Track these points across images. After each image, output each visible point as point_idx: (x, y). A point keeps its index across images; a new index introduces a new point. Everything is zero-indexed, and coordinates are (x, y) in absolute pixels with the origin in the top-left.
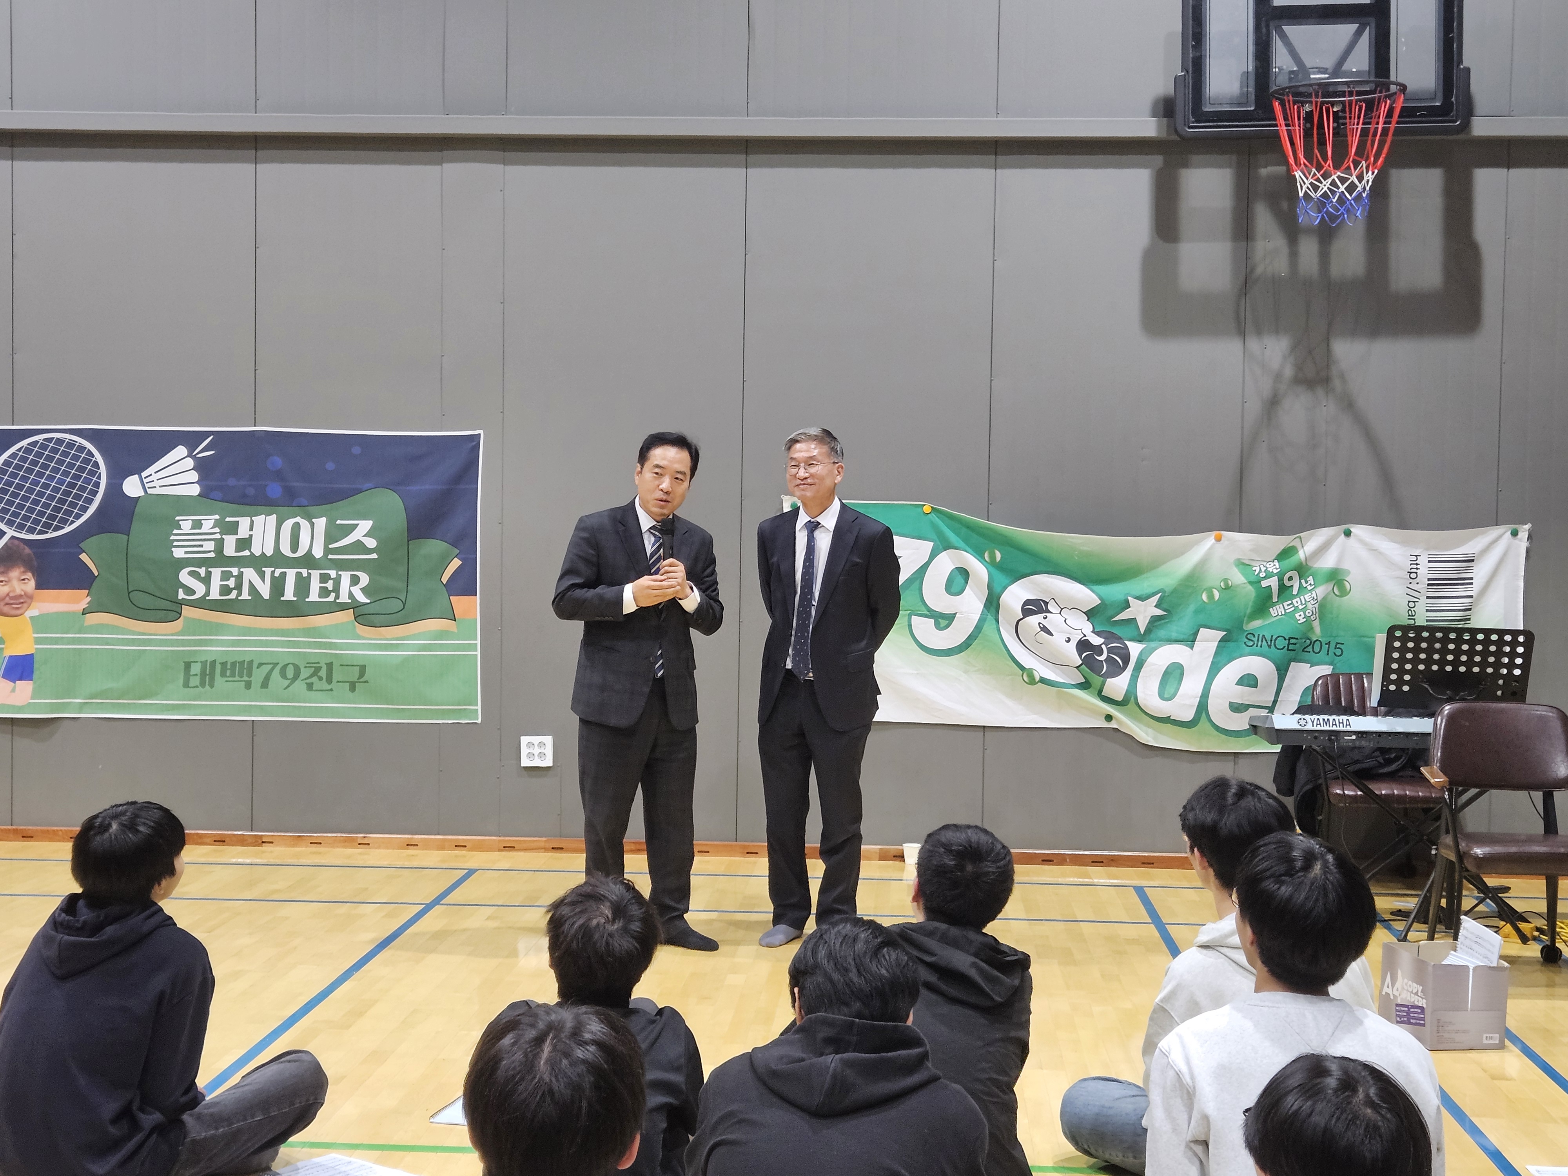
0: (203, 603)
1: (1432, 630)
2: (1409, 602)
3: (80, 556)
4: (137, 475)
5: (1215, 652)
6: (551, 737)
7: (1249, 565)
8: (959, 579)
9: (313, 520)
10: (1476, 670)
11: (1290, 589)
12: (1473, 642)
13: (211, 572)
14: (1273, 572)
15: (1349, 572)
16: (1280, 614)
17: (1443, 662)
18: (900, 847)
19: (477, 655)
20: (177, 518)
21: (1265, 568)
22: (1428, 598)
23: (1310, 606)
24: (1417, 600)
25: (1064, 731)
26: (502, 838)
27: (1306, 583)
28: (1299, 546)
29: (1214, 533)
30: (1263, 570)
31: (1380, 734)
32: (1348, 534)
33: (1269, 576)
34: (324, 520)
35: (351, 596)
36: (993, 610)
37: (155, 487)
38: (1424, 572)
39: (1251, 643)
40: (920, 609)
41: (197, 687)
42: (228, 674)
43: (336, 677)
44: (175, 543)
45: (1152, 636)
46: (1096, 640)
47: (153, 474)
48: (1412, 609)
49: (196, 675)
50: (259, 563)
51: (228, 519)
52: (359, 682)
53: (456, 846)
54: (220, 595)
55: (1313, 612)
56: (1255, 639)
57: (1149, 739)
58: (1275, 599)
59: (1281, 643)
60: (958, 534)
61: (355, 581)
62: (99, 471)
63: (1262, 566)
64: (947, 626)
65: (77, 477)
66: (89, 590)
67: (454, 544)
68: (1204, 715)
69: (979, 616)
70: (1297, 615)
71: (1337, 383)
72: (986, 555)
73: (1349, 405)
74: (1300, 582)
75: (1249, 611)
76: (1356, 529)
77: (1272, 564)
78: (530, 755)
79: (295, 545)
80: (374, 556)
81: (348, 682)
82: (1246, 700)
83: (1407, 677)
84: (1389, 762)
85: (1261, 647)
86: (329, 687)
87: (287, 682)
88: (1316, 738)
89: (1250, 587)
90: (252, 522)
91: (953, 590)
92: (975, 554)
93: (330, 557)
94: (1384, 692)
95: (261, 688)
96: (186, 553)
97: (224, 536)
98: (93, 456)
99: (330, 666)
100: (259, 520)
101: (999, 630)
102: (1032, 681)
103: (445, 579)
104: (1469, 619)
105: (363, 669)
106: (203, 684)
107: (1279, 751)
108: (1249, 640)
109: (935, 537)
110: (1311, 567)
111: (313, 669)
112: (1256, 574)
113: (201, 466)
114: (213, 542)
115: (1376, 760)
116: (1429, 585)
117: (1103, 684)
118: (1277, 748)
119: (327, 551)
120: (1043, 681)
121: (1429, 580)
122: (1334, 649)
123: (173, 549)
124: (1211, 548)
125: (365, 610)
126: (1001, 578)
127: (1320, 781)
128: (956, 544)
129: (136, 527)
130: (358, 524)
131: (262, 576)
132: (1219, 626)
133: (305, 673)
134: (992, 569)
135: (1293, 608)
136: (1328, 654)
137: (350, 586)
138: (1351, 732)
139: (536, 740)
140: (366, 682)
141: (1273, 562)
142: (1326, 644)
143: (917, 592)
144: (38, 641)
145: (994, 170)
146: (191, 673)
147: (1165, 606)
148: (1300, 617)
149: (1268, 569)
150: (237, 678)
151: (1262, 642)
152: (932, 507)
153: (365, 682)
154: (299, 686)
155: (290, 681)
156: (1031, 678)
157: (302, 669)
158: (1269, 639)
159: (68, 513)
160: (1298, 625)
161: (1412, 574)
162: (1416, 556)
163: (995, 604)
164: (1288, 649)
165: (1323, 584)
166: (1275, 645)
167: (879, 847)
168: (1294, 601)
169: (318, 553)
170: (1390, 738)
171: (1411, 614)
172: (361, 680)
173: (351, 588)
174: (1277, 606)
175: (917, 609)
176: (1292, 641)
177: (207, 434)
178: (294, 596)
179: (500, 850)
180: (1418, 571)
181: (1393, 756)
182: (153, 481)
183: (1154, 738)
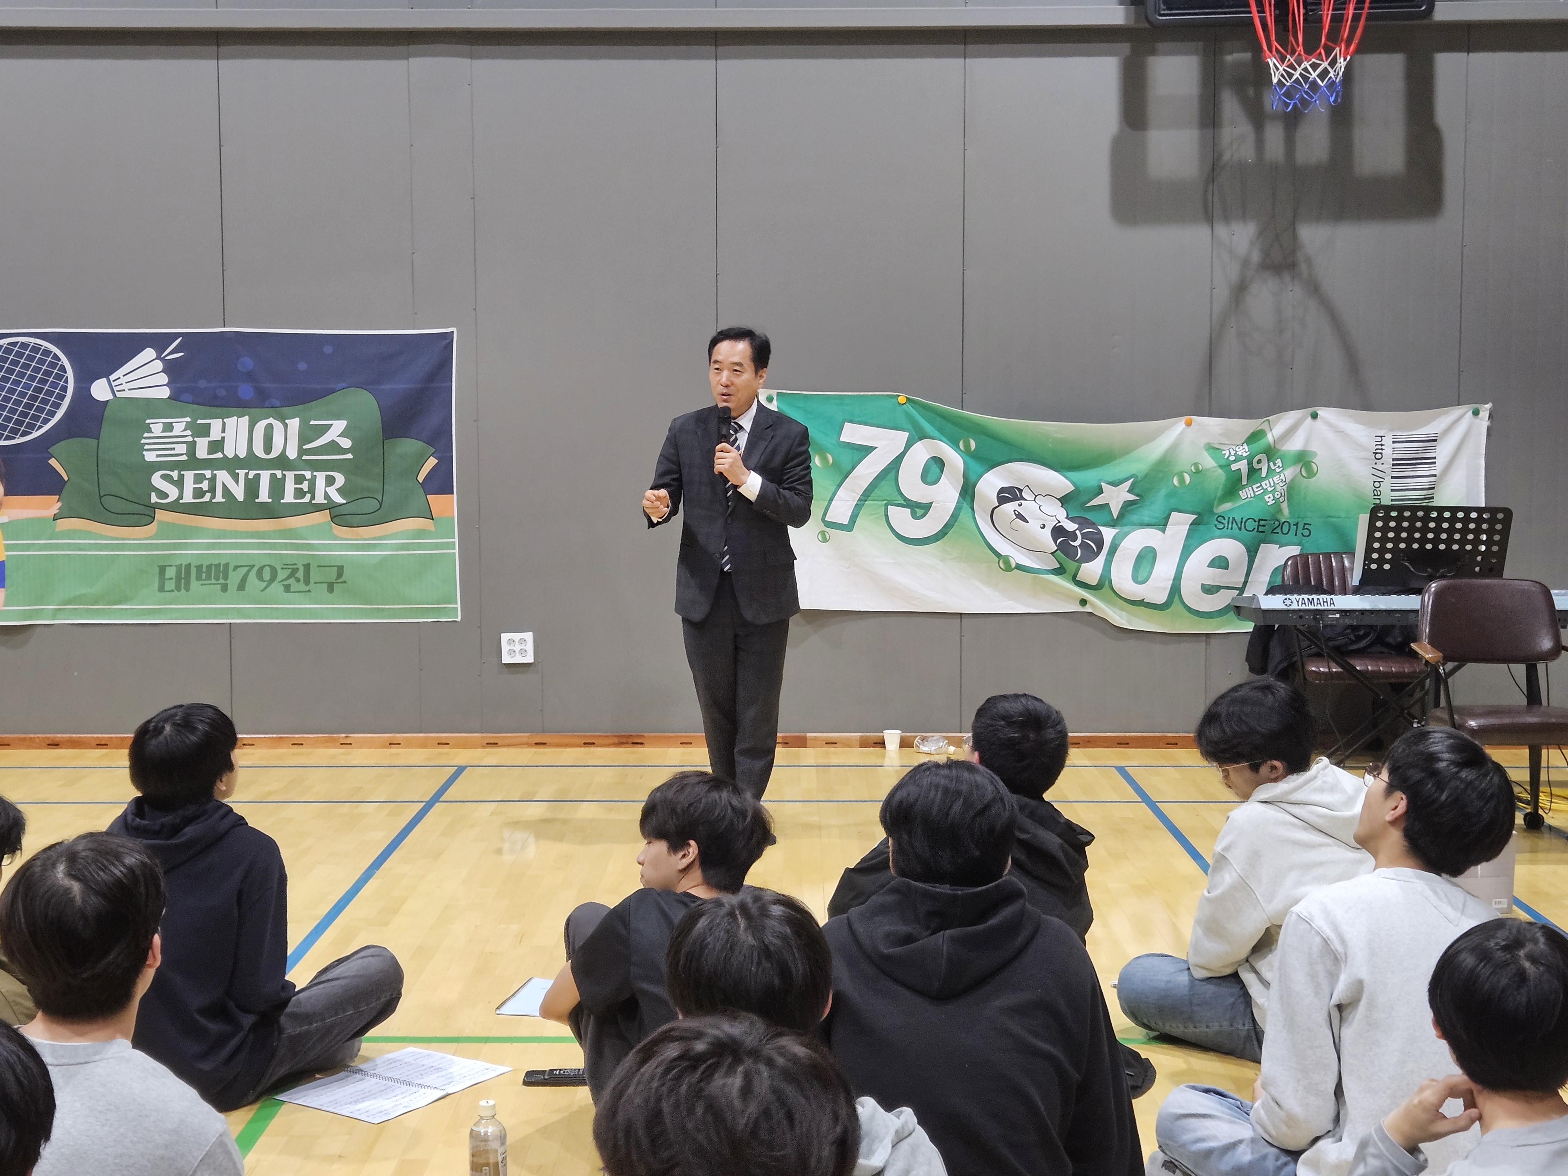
0: (177, 507)
1: (1400, 509)
2: (1375, 482)
3: (49, 462)
4: (105, 379)
5: (1187, 536)
6: (531, 633)
7: (1218, 449)
8: (935, 469)
9: (287, 421)
10: (1455, 547)
11: (1260, 471)
12: (1439, 519)
13: (183, 475)
14: (1242, 455)
15: (1315, 454)
16: (1249, 497)
17: (1423, 541)
18: (881, 734)
19: (455, 553)
20: (148, 421)
21: (1234, 452)
22: (1392, 477)
23: (1278, 488)
24: (1382, 480)
25: (1042, 616)
26: (484, 735)
27: (1274, 466)
28: (1267, 429)
29: (1184, 419)
30: (1233, 454)
31: (1363, 612)
32: (1315, 416)
33: (1238, 459)
34: (297, 420)
35: (327, 496)
36: (968, 498)
37: (124, 390)
38: (1388, 452)
39: (1223, 526)
40: (896, 499)
41: (172, 591)
42: (204, 577)
43: (314, 576)
44: (146, 447)
45: (1125, 520)
46: (1071, 526)
47: (122, 377)
48: (1377, 489)
49: (172, 578)
50: (232, 465)
51: (199, 422)
52: (338, 583)
53: (439, 744)
54: (194, 498)
55: (1281, 494)
56: (1225, 522)
57: (1124, 622)
58: (1244, 483)
59: (1251, 525)
60: (932, 423)
61: (330, 481)
62: (66, 375)
63: (1231, 450)
64: (923, 516)
65: (43, 381)
66: (59, 496)
67: (430, 442)
68: (1177, 597)
69: (955, 504)
70: (1266, 497)
71: (1303, 267)
72: (961, 444)
73: (1314, 289)
74: (1269, 465)
75: (1219, 494)
76: (1323, 412)
77: (1241, 448)
78: (512, 652)
79: (268, 446)
80: (350, 456)
81: (325, 583)
82: (1217, 582)
83: (1388, 556)
84: (1359, 639)
85: (1232, 529)
86: (307, 588)
87: (264, 584)
88: (1301, 617)
89: (1220, 471)
90: (224, 424)
91: (929, 480)
92: (949, 443)
93: (304, 457)
94: (1366, 572)
95: (238, 590)
96: (158, 456)
97: (196, 439)
98: (59, 360)
99: (307, 567)
100: (231, 422)
101: (975, 518)
102: (1008, 568)
103: (421, 478)
104: (1432, 498)
105: (340, 570)
106: (178, 588)
107: (1251, 630)
108: (1220, 522)
109: (910, 427)
110: (1279, 450)
111: (291, 570)
112: (1226, 457)
113: (170, 368)
114: (185, 445)
115: (1348, 638)
116: (1393, 465)
117: (1078, 569)
118: (1249, 627)
119: (301, 452)
120: (1019, 567)
121: (1394, 460)
122: (1303, 529)
123: (144, 453)
124: (1182, 433)
125: (342, 511)
126: (975, 466)
127: (1295, 659)
128: (932, 434)
129: (106, 431)
130: (332, 424)
131: (236, 478)
132: (1191, 509)
133: (282, 575)
134: (967, 458)
135: (1262, 491)
136: (1296, 535)
137: (326, 487)
138: (1335, 610)
139: (516, 636)
140: (345, 582)
141: (1242, 445)
142: (1294, 525)
143: (893, 483)
144: (8, 548)
145: (963, 59)
146: (167, 577)
147: (1136, 490)
148: (1269, 499)
149: (1238, 453)
150: (213, 581)
151: (1233, 523)
152: (907, 397)
153: (342, 582)
154: (277, 588)
155: (266, 583)
156: (1007, 566)
157: (279, 571)
158: (1239, 520)
159: (35, 418)
160: (1268, 507)
161: (1377, 455)
162: (1381, 437)
163: (970, 492)
164: (1258, 531)
165: (1290, 466)
166: (1245, 526)
167: (860, 734)
168: (1263, 484)
169: (292, 453)
170: (1373, 615)
171: (1376, 494)
172: (339, 581)
173: (327, 489)
174: (1247, 489)
175: (893, 498)
176: (1262, 523)
177: (176, 336)
178: (269, 498)
179: (483, 747)
180: (1383, 451)
181: (1362, 633)
182: (122, 384)
183: (1129, 622)
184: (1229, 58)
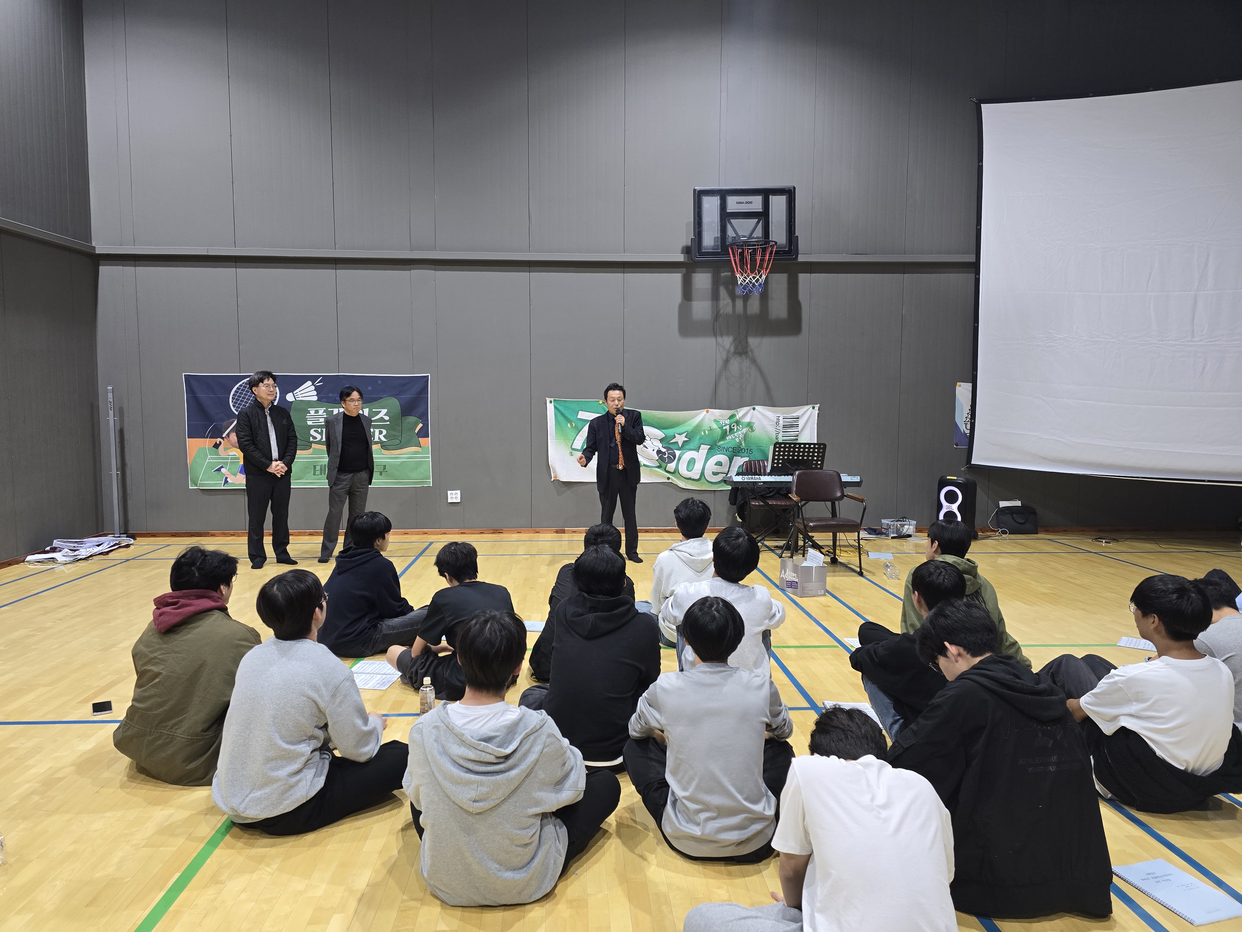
1: (785, 444)
2: (776, 434)
4: (292, 393)
5: (707, 453)
6: (460, 491)
7: (718, 421)
10: (805, 458)
11: (734, 429)
12: (800, 448)
15: (754, 423)
16: (730, 439)
17: (793, 456)
19: (429, 460)
20: (309, 409)
21: (724, 422)
22: (782, 432)
23: (741, 436)
24: (778, 433)
26: (441, 530)
27: (739, 428)
28: (737, 414)
29: (706, 410)
31: (771, 482)
32: (754, 409)
33: (726, 425)
35: (379, 438)
37: (299, 397)
38: (781, 423)
41: (319, 475)
44: (308, 419)
45: (684, 448)
46: (664, 450)
47: (298, 392)
48: (777, 436)
51: (329, 409)
52: (383, 472)
53: (423, 533)
55: (742, 438)
56: (721, 448)
57: (683, 486)
58: (728, 434)
59: (730, 450)
61: (381, 433)
67: (420, 417)
68: (703, 476)
71: (750, 353)
73: (754, 361)
74: (737, 427)
75: (719, 438)
76: (757, 407)
77: (727, 421)
78: (452, 498)
80: (388, 423)
82: (718, 471)
83: (781, 461)
84: (771, 492)
85: (723, 451)
88: (748, 484)
89: (719, 429)
94: (772, 467)
96: (313, 423)
103: (416, 432)
104: (797, 440)
105: (385, 467)
108: (719, 449)
110: (741, 422)
112: (721, 424)
113: (317, 389)
115: (766, 492)
116: (783, 427)
117: (666, 466)
118: (730, 488)
121: (783, 425)
122: (750, 451)
123: (307, 421)
124: (705, 415)
125: (385, 444)
127: (747, 500)
130: (381, 411)
132: (708, 444)
135: (735, 437)
136: (747, 453)
138: (761, 482)
139: (454, 492)
140: (386, 471)
142: (746, 449)
145: (623, 274)
146: (317, 469)
148: (737, 440)
149: (726, 423)
151: (724, 449)
158: (726, 448)
160: (736, 443)
161: (777, 423)
162: (779, 417)
164: (733, 452)
165: (745, 428)
166: (728, 450)
168: (735, 434)
170: (776, 484)
171: (776, 438)
173: (379, 435)
174: (729, 436)
176: (734, 449)
177: (319, 376)
180: (779, 422)
181: (771, 490)
182: (298, 395)
183: (685, 486)
184: (722, 274)
